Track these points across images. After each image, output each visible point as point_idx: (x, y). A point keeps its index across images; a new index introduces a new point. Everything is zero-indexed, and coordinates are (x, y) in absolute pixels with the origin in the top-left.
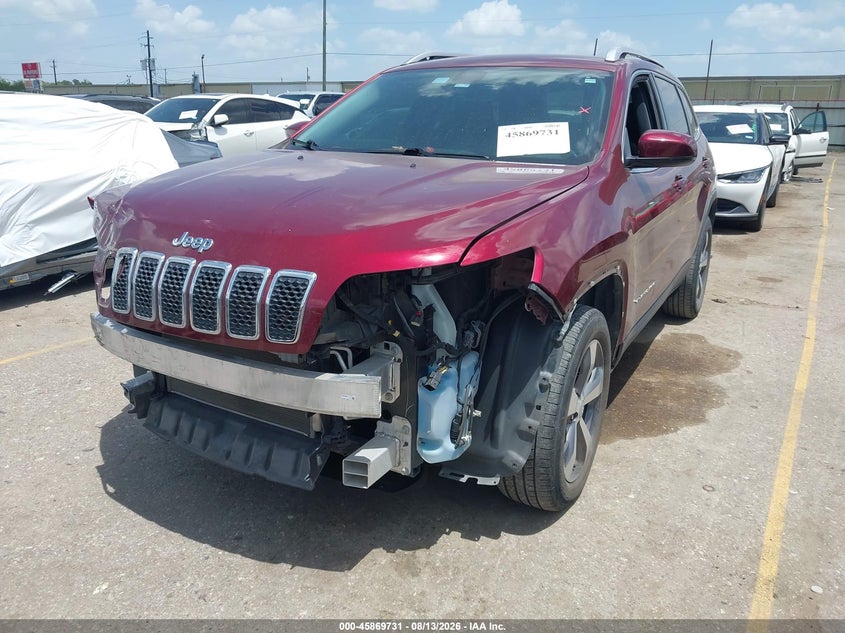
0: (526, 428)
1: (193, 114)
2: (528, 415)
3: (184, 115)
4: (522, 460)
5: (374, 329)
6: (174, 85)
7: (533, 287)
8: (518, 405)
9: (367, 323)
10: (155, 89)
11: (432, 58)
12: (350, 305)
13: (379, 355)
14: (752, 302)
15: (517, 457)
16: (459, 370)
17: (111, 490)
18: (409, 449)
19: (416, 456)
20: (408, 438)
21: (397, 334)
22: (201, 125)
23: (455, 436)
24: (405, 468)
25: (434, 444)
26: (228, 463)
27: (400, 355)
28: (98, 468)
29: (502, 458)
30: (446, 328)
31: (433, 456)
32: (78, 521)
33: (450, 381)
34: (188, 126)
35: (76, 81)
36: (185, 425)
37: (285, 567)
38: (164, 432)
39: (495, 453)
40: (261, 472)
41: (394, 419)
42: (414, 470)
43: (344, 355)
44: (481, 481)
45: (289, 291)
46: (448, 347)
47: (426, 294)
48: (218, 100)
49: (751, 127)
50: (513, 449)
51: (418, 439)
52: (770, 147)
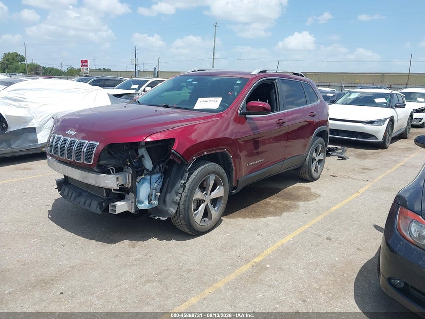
0: (175, 200)
1: (136, 86)
2: (176, 196)
3: (133, 87)
4: (174, 211)
5: (121, 162)
6: (146, 71)
7: (172, 151)
8: (173, 192)
9: (119, 159)
10: (137, 73)
11: (198, 70)
12: (112, 153)
13: (125, 171)
14: (349, 177)
15: (173, 210)
16: (151, 178)
17: (50, 216)
18: (134, 203)
19: (136, 207)
20: (134, 200)
21: (129, 164)
22: (140, 91)
23: (150, 200)
24: (133, 211)
25: (141, 202)
26: (79, 205)
27: (131, 172)
28: (49, 211)
29: (168, 210)
30: (148, 164)
31: (141, 206)
32: (35, 224)
33: (148, 181)
34: (133, 92)
35: (104, 69)
36: (70, 193)
37: (94, 241)
38: (65, 196)
39: (166, 208)
40: (87, 208)
41: (130, 193)
42: (136, 211)
43: (112, 170)
44: (162, 218)
45: (91, 147)
46: (147, 170)
47: (142, 151)
48: (148, 81)
49: (386, 99)
50: (171, 207)
51: (137, 201)
52: (396, 109)
